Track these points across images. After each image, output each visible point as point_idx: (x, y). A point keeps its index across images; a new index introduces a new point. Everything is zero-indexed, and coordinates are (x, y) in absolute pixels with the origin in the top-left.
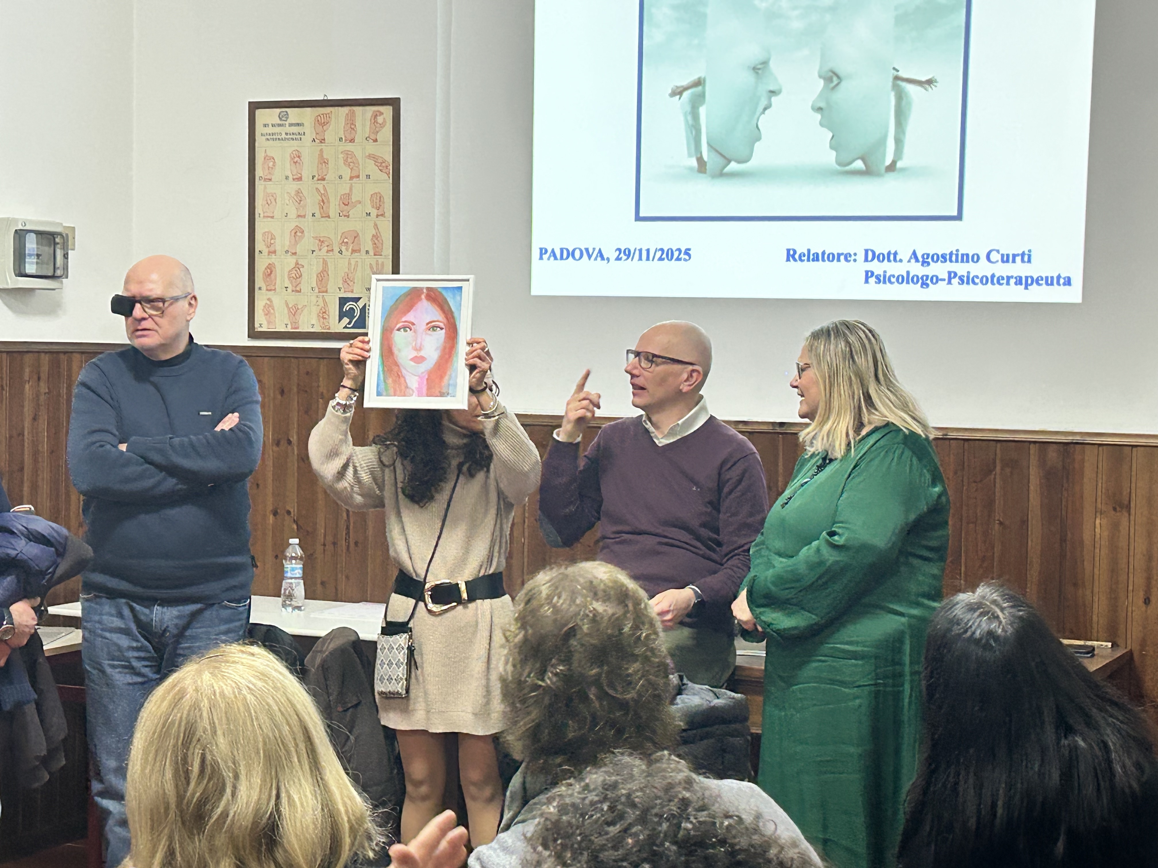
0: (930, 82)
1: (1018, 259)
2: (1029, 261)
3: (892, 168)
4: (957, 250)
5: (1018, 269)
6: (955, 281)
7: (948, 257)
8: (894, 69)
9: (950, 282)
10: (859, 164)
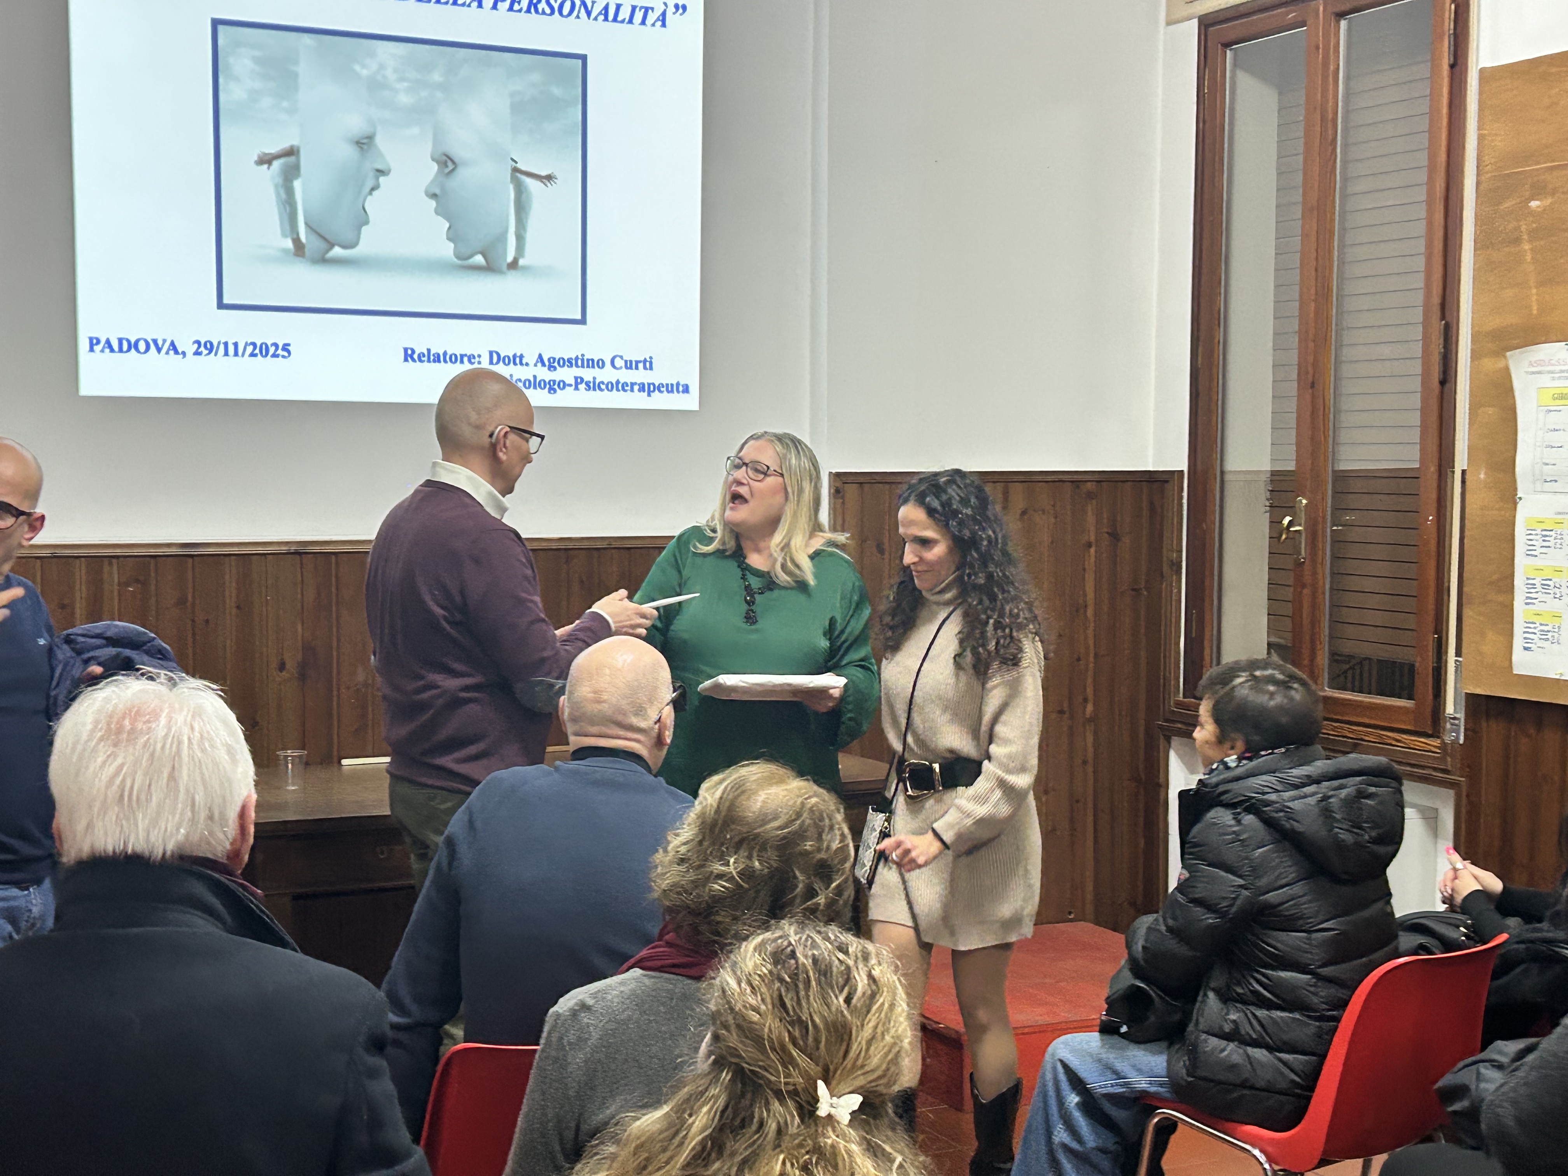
0: (549, 178)
1: (641, 365)
2: (651, 368)
3: (514, 265)
4: (583, 355)
5: (640, 376)
6: (582, 387)
7: (574, 362)
8: (512, 159)
9: (576, 388)
10: (479, 259)
